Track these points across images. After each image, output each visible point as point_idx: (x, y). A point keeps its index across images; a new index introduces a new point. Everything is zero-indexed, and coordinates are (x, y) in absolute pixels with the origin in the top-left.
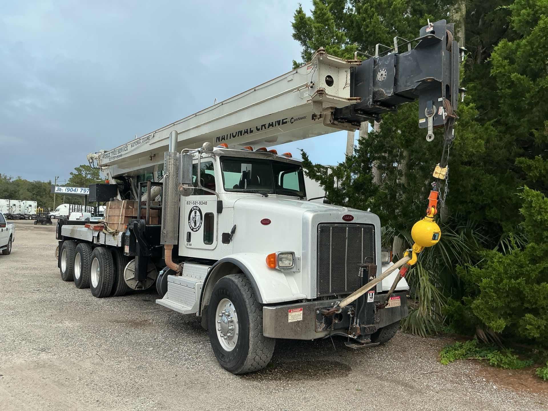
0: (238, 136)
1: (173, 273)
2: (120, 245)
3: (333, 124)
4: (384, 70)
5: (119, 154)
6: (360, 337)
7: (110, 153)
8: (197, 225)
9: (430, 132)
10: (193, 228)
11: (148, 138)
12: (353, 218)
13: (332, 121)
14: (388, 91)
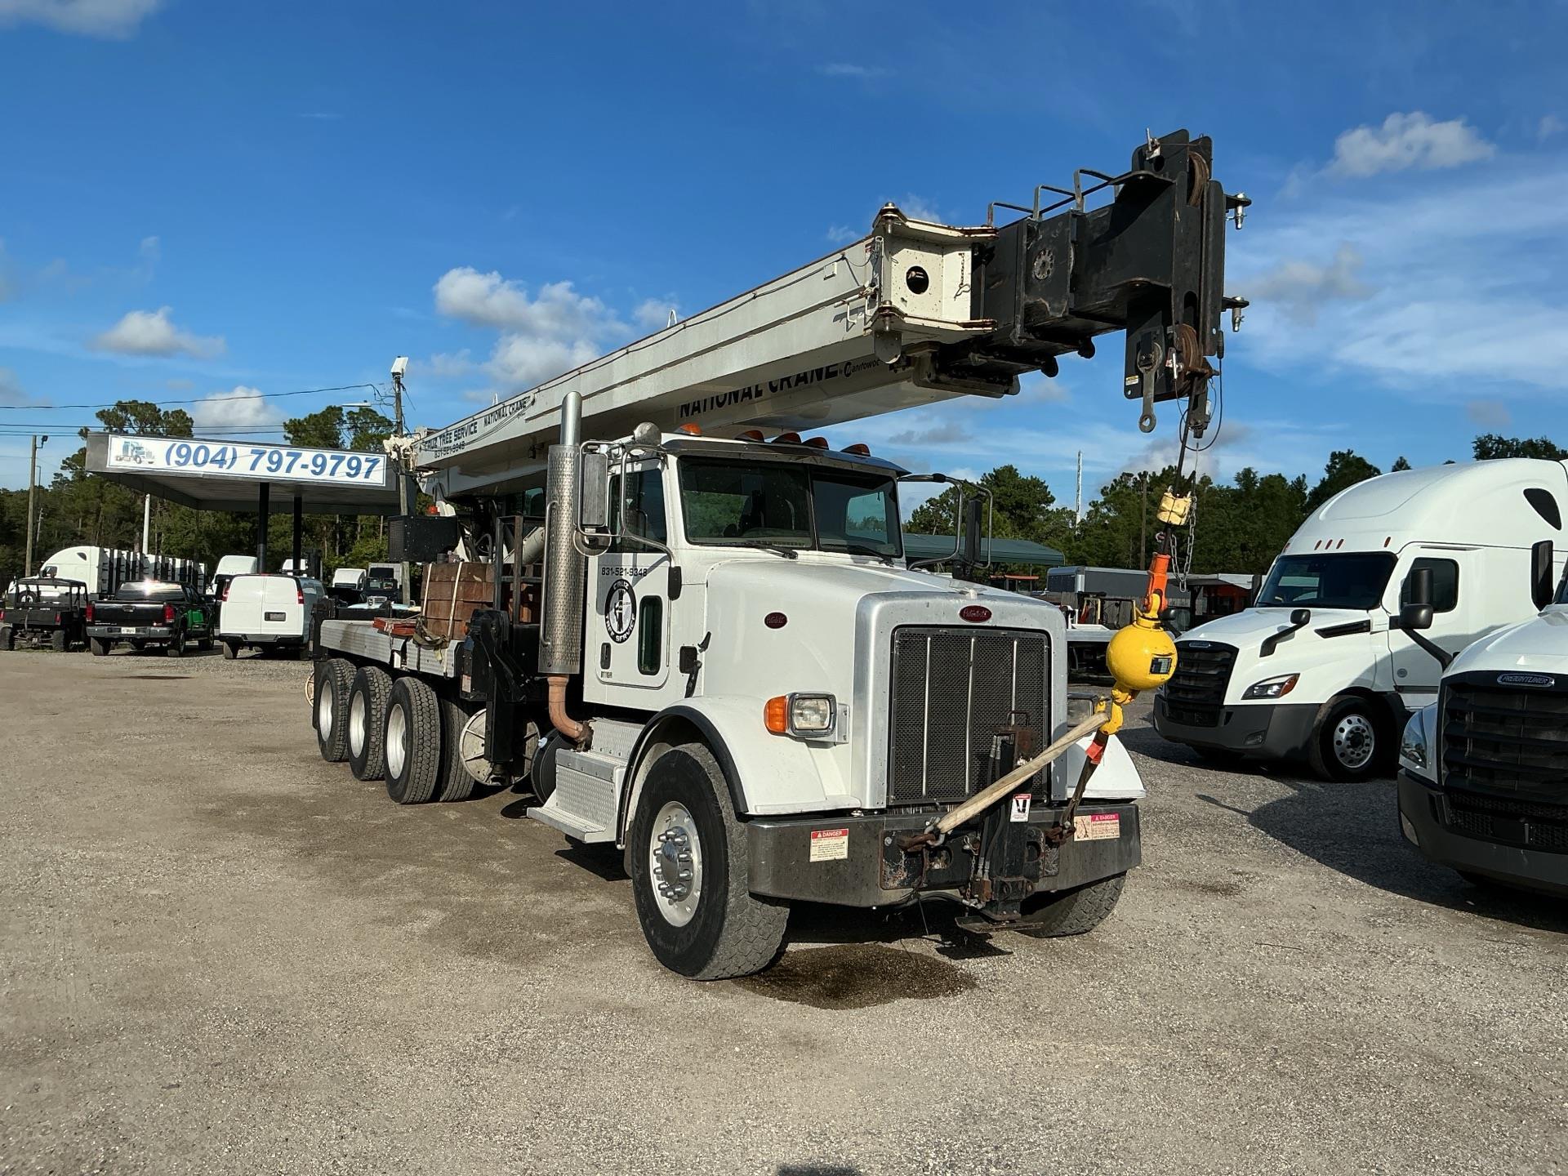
0: (730, 403)
1: (571, 742)
2: (451, 675)
3: (937, 381)
4: (1049, 253)
5: (458, 442)
6: (991, 904)
7: (436, 439)
8: (625, 627)
10: (616, 634)
11: (522, 405)
12: (989, 614)
13: (933, 376)
14: (1056, 305)
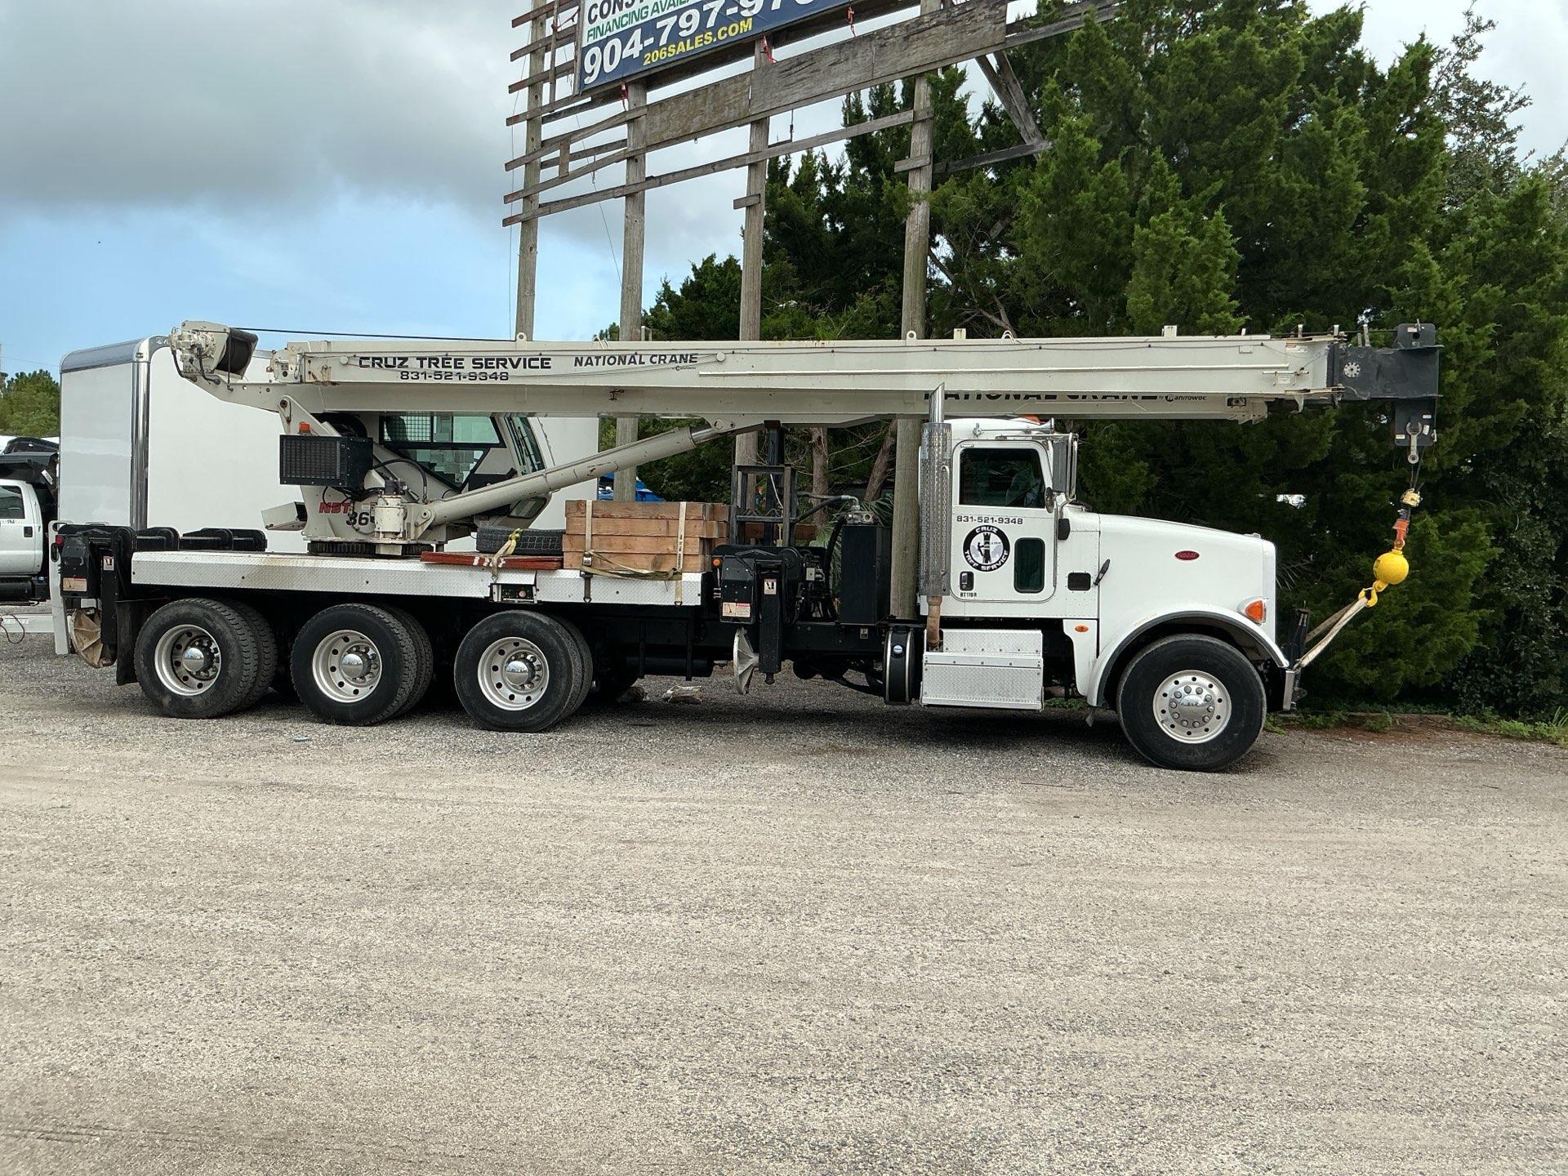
2: (694, 603)
4: (1356, 365)
5: (488, 371)
7: (402, 358)
8: (994, 559)
9: (1414, 452)
10: (980, 565)
11: (688, 359)
14: (1362, 393)
